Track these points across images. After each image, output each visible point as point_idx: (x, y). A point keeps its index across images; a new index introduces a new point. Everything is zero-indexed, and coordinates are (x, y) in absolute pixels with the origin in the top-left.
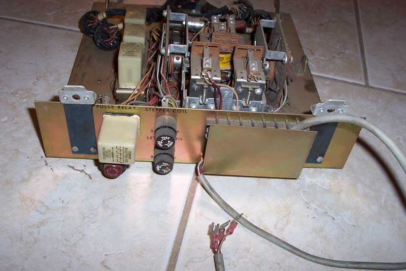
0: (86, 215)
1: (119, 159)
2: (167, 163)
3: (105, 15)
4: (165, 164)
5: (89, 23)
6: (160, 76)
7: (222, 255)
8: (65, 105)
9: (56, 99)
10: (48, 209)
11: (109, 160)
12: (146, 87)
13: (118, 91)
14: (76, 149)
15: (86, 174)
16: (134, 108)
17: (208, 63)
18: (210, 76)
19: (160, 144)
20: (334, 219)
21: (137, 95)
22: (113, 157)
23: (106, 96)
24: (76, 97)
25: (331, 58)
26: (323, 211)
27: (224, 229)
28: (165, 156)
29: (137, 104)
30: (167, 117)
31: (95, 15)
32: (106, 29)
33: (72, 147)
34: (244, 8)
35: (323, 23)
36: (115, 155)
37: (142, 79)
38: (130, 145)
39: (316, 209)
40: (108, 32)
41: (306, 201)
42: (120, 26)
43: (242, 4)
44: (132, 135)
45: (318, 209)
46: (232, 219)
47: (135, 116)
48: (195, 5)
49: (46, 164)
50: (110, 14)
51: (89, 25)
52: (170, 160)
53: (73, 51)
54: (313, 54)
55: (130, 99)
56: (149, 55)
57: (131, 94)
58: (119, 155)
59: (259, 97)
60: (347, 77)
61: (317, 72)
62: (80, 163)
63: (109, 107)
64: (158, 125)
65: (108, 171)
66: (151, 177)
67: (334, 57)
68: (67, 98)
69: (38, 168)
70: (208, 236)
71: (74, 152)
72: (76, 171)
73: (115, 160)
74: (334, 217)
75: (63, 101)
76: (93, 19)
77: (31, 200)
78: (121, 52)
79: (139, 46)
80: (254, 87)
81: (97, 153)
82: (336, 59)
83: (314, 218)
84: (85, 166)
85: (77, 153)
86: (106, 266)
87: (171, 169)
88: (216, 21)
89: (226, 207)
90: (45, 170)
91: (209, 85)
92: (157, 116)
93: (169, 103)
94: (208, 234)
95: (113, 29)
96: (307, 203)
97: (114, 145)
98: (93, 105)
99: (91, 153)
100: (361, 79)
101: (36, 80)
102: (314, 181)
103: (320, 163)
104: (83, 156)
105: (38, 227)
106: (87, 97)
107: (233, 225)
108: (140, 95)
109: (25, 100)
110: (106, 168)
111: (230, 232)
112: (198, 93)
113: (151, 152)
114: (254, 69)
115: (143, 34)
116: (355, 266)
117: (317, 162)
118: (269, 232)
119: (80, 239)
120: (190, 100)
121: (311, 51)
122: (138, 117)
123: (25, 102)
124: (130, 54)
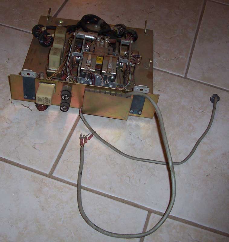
0: (28, 126)
1: (44, 103)
2: (66, 106)
3: (45, 29)
4: (65, 107)
5: (37, 31)
6: (68, 66)
7: (84, 148)
8: (24, 77)
9: (20, 74)
10: (11, 122)
11: (40, 103)
12: (62, 69)
13: (48, 71)
14: (26, 96)
15: (29, 109)
16: (53, 81)
17: (89, 63)
18: (89, 69)
19: (63, 97)
20: (141, 141)
21: (56, 74)
22: (42, 101)
23: (42, 73)
24: (28, 74)
25: (170, 60)
26: (138, 137)
27: (87, 137)
28: (66, 103)
29: (55, 79)
30: (68, 87)
31: (40, 27)
32: (45, 36)
33: (24, 96)
34: (121, 29)
35: (173, 37)
36: (43, 100)
37: (60, 66)
38: (50, 97)
39: (134, 135)
40: (46, 38)
41: (130, 131)
42: (53, 35)
43: (120, 27)
44: (51, 93)
45: (135, 136)
46: (91, 133)
47: (53, 84)
48: (97, 22)
49: (11, 103)
50: (48, 28)
51: (37, 32)
52: (68, 105)
53: (28, 45)
54: (160, 57)
55: (53, 75)
56: (66, 52)
57: (54, 73)
58: (44, 101)
59: (114, 80)
60: (174, 71)
61: (158, 67)
62: (27, 103)
63: (42, 79)
64: (64, 89)
65: (39, 107)
66: (59, 113)
67: (171, 59)
68: (24, 74)
69: (7, 104)
70: (80, 139)
71: (25, 98)
72: (25, 107)
73: (43, 103)
74: (142, 140)
75: (23, 75)
76: (40, 30)
77: (4, 118)
78: (51, 53)
79: (59, 50)
80: (110, 76)
81: (35, 99)
82: (172, 61)
83: (132, 139)
84: (29, 105)
85: (26, 98)
86: (34, 148)
87: (68, 110)
88: (98, 40)
89: (91, 129)
90: (11, 105)
91: (89, 73)
92: (63, 85)
93: (70, 80)
94: (80, 138)
95: (49, 37)
96: (130, 132)
97: (43, 96)
98: (35, 78)
99: (33, 99)
100: (182, 74)
101: (7, 60)
102: (137, 123)
103: (141, 114)
104: (28, 100)
105: (7, 129)
106: (33, 75)
107: (91, 136)
108: (58, 74)
109: (2, 70)
110: (39, 106)
111: (89, 139)
112: (84, 76)
113: (59, 101)
114: (110, 67)
115: (63, 43)
116: (143, 160)
117: (139, 114)
118: (108, 142)
119: (25, 136)
120: (80, 79)
121: (159, 54)
122: (55, 85)
123: (2, 72)
124: (55, 54)
